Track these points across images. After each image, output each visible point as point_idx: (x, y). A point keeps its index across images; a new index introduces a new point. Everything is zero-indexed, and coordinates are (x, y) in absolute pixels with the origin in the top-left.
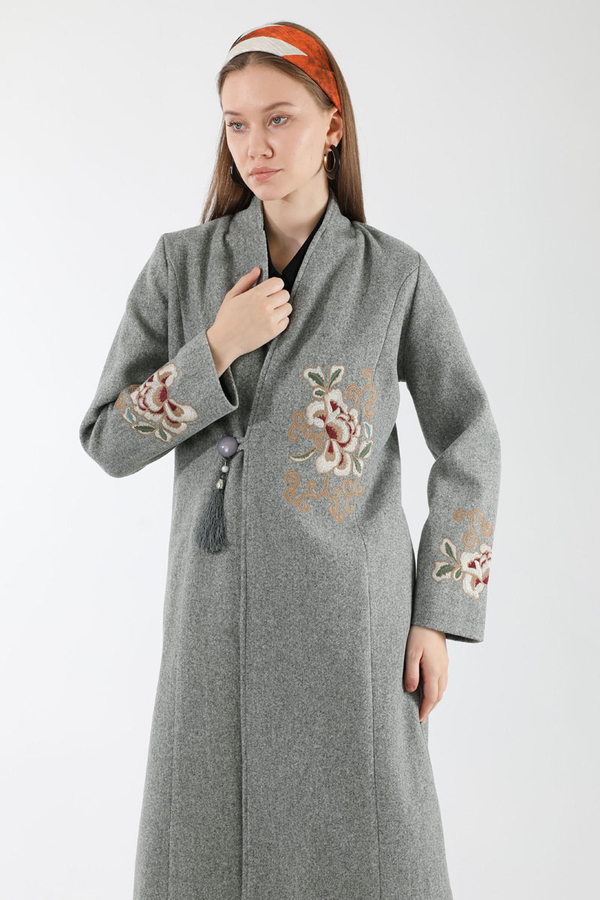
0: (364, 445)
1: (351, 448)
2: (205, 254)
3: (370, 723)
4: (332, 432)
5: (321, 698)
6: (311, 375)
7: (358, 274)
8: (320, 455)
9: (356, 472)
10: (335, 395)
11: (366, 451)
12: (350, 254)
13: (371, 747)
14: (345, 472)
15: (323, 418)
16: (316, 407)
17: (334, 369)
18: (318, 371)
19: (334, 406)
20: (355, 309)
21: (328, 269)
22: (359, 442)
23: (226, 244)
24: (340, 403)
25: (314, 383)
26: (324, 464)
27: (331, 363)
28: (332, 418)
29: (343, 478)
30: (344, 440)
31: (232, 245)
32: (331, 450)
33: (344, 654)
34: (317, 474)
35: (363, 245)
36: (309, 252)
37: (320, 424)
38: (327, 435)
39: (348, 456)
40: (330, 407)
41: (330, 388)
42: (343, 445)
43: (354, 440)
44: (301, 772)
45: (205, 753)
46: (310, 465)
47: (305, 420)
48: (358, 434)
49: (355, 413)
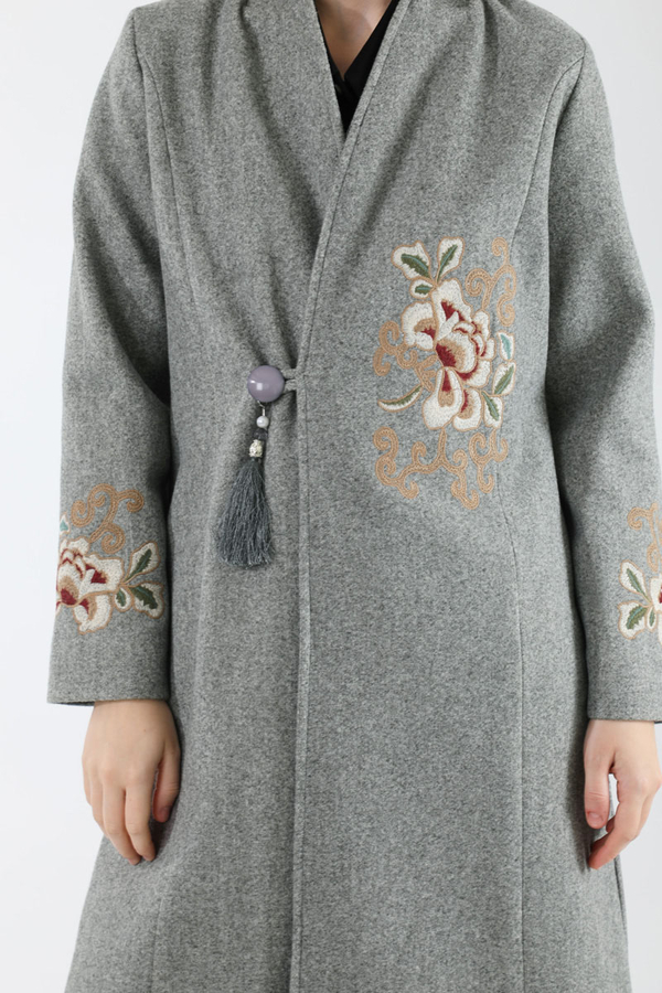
0: (501, 372)
1: (479, 380)
2: (208, 45)
3: (517, 852)
4: (446, 356)
5: (436, 812)
6: (406, 259)
7: (475, 72)
8: (427, 396)
9: (490, 420)
10: (449, 291)
11: (504, 382)
12: (459, 37)
13: (518, 893)
14: (472, 422)
15: (431, 332)
16: (417, 314)
17: (445, 246)
18: (418, 251)
19: (449, 310)
20: (475, 134)
21: (421, 66)
22: (493, 368)
23: (245, 25)
24: (458, 304)
25: (411, 273)
26: (437, 413)
27: (438, 235)
28: (446, 329)
29: (470, 432)
30: (468, 367)
31: (256, 25)
32: (446, 387)
33: (477, 737)
34: (427, 432)
35: (481, 19)
36: (389, 35)
37: (427, 343)
38: (439, 363)
39: (474, 395)
40: (441, 313)
41: (440, 280)
42: (465, 376)
43: (485, 366)
44: (400, 941)
45: (216, 911)
46: (413, 416)
47: (400, 336)
48: (490, 354)
49: (483, 319)
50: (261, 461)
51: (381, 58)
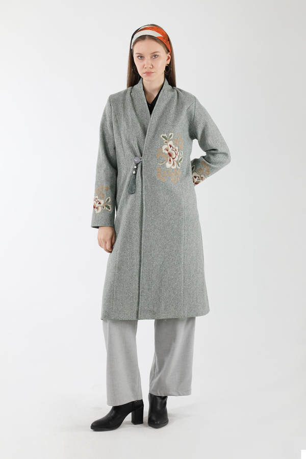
0: (180, 158)
1: (176, 159)
2: (124, 100)
3: (183, 248)
4: (170, 155)
5: (168, 240)
6: (163, 137)
7: (175, 104)
8: (166, 162)
9: (178, 167)
10: (171, 143)
11: (181, 160)
12: (173, 97)
13: (183, 255)
14: (175, 167)
15: (167, 150)
16: (165, 147)
17: (170, 134)
18: (165, 135)
19: (171, 146)
20: (175, 114)
21: (166, 102)
22: (179, 157)
23: (131, 96)
24: (172, 145)
25: (164, 139)
26: (168, 165)
27: (169, 133)
28: (170, 150)
29: (174, 169)
30: (174, 157)
31: (133, 96)
32: (170, 160)
33: (176, 226)
34: (167, 168)
35: (176, 94)
36: (159, 97)
37: (167, 152)
38: (168, 156)
39: (175, 162)
40: (169, 147)
41: (169, 141)
42: (173, 159)
43: (177, 157)
44: (161, 264)
45: (127, 259)
46: (164, 165)
47: (162, 151)
48: (178, 155)
49: (177, 148)
50: (135, 174)
51: (158, 100)
